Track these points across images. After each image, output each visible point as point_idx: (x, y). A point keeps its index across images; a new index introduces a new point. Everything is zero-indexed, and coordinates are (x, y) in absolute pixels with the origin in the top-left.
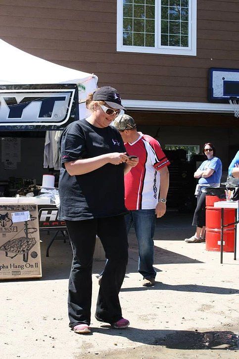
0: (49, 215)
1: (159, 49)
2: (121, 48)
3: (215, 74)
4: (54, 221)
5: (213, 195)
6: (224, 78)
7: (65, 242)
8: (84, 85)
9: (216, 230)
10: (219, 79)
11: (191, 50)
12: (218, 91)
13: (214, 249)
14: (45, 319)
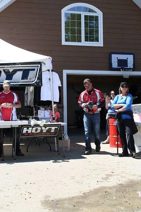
0: (27, 130)
1: (83, 43)
2: (64, 43)
3: (113, 56)
5: (113, 118)
6: (117, 58)
7: (36, 144)
8: (45, 62)
9: (115, 136)
10: (115, 58)
11: (100, 43)
12: (115, 65)
13: (114, 146)
14: (26, 183)
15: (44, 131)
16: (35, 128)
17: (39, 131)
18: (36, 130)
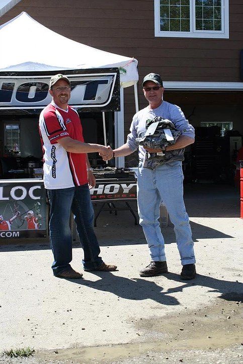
0: (96, 189)
1: (194, 33)
2: (158, 33)
4: (101, 195)
7: (111, 213)
8: (125, 68)
11: (224, 33)
15: (126, 191)
16: (109, 186)
17: (116, 191)
18: (112, 189)
